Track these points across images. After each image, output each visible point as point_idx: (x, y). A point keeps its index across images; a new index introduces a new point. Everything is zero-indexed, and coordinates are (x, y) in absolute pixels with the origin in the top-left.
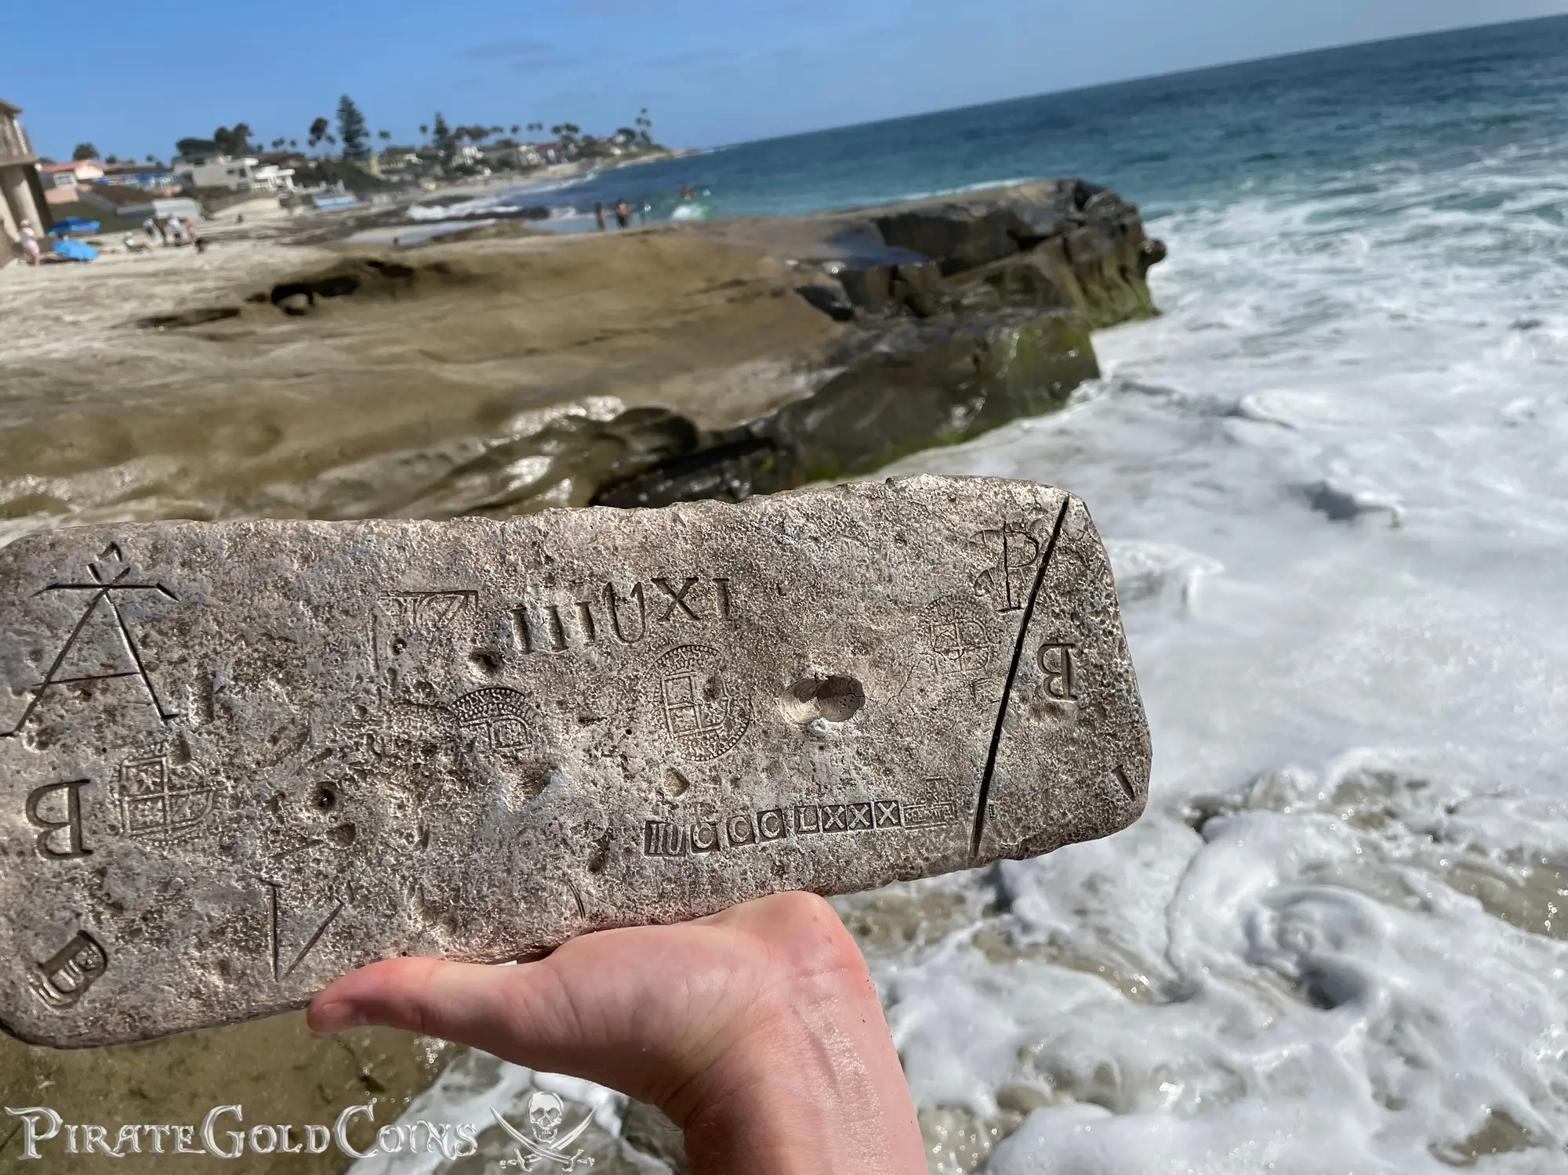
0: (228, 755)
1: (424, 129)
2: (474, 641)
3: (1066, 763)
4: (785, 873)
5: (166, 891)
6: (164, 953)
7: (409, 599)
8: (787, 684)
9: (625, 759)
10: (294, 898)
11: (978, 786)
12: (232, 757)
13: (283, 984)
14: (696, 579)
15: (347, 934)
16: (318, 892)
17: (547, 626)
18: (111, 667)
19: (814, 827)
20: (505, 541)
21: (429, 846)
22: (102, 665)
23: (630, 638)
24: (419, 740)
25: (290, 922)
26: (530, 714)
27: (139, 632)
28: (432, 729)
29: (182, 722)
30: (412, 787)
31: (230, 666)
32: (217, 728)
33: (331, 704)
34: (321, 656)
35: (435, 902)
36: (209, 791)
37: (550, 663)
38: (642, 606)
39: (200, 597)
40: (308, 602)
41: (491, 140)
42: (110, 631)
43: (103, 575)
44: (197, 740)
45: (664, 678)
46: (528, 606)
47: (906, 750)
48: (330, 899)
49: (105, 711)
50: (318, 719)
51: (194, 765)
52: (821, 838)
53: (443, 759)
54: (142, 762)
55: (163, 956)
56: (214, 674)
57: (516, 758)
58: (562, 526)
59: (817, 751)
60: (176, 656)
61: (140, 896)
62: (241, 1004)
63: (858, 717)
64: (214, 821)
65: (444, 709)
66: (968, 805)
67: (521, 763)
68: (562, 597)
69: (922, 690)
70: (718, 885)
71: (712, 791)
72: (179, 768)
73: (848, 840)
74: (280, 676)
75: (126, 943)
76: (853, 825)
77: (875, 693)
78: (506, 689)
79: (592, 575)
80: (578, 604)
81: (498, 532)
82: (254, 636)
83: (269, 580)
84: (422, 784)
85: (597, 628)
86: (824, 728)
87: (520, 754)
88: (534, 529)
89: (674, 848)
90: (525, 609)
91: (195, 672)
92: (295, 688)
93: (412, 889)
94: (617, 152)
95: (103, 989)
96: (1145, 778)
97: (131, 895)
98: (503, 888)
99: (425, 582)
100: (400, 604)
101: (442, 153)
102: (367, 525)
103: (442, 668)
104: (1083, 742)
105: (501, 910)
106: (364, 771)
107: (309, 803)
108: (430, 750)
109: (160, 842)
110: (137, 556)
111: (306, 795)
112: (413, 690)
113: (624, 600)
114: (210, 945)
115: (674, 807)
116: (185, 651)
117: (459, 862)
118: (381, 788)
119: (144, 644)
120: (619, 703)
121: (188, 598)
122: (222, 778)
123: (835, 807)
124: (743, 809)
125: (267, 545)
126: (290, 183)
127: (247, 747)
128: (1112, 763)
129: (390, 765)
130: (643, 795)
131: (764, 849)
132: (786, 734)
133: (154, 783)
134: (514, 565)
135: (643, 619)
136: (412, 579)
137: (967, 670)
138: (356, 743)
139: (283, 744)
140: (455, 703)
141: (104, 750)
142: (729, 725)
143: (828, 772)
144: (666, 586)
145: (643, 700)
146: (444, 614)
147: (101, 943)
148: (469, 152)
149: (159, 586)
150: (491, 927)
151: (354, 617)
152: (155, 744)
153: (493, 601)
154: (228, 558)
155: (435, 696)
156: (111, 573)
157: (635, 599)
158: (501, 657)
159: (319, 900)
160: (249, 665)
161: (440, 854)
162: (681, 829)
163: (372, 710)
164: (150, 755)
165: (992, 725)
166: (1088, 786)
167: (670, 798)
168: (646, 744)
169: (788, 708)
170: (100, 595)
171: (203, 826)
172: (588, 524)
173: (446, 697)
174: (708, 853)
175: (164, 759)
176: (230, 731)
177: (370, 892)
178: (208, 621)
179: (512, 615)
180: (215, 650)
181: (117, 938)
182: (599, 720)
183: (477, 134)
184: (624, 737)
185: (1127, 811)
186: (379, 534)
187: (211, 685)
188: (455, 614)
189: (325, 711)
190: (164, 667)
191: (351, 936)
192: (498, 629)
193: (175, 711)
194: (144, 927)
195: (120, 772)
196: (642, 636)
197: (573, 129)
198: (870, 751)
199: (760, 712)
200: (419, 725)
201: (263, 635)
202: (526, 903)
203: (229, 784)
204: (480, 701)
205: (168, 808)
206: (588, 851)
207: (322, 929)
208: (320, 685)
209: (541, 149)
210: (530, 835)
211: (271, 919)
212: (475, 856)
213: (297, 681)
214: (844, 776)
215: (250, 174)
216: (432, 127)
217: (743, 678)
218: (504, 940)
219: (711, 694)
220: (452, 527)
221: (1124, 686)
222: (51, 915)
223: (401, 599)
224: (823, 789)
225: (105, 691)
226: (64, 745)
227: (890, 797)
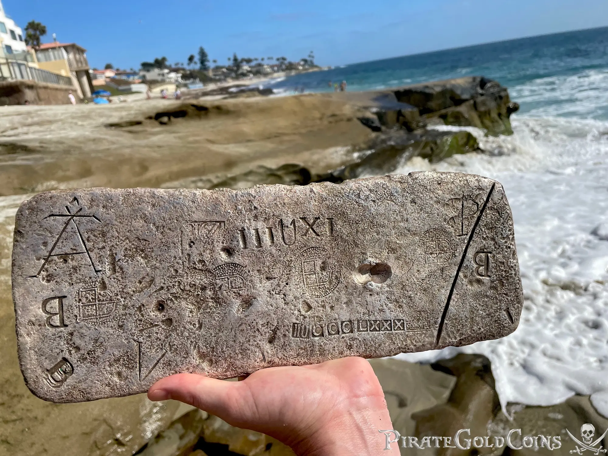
0: (121, 287)
1: (229, 59)
2: (223, 243)
3: (483, 306)
4: (351, 348)
5: (97, 343)
6: (95, 368)
7: (196, 224)
8: (357, 266)
9: (285, 296)
10: (148, 348)
11: (441, 315)
12: (123, 289)
13: (143, 383)
14: (319, 218)
15: (168, 364)
16: (157, 346)
17: (254, 237)
18: (75, 250)
19: (365, 329)
20: (237, 200)
21: (202, 329)
22: (71, 249)
23: (289, 244)
24: (199, 284)
25: (146, 358)
26: (246, 275)
27: (86, 235)
28: (205, 280)
29: (103, 273)
30: (196, 304)
31: (122, 250)
32: (117, 276)
33: (163, 268)
34: (159, 248)
35: (204, 352)
36: (114, 303)
37: (254, 254)
38: (295, 229)
39: (110, 221)
40: (154, 224)
41: (253, 63)
42: (74, 235)
43: (71, 211)
44: (109, 281)
45: (303, 261)
46: (246, 229)
47: (409, 297)
48: (162, 349)
49: (73, 268)
50: (159, 274)
51: (108, 292)
52: (369, 334)
53: (209, 293)
54: (88, 289)
55: (96, 369)
56: (116, 254)
57: (239, 294)
58: (261, 194)
59: (369, 296)
60: (101, 246)
61: (86, 345)
62: (126, 390)
63: (388, 282)
64: (116, 315)
65: (209, 272)
66: (436, 323)
67: (241, 296)
68: (261, 225)
69: (418, 271)
70: (322, 352)
71: (322, 311)
72: (102, 293)
73: (380, 335)
74: (143, 255)
75: (81, 363)
76: (383, 329)
77: (397, 271)
78: (236, 264)
79: (274, 215)
80: (267, 228)
81: (234, 196)
82: (132, 238)
83: (138, 215)
84: (200, 303)
85: (275, 239)
86: (372, 286)
87: (241, 292)
88: (249, 194)
89: (304, 335)
90: (245, 230)
91: (108, 253)
92: (149, 261)
93: (195, 347)
94: (301, 68)
95: (72, 381)
96: (519, 314)
97: (83, 344)
98: (232, 348)
99: (203, 217)
100: (193, 226)
101: (235, 68)
102: (179, 191)
103: (209, 254)
104: (492, 297)
105: (231, 357)
106: (176, 296)
107: (154, 309)
108: (204, 289)
109: (95, 323)
110: (84, 202)
111: (153, 306)
112: (197, 263)
113: (287, 227)
114: (114, 365)
115: (305, 317)
116: (104, 244)
117: (215, 336)
118: (183, 303)
119: (88, 241)
120: (283, 271)
121: (105, 221)
122: (119, 297)
123: (375, 321)
124: (335, 320)
125: (138, 199)
126: (180, 80)
127: (130, 285)
128: (504, 306)
129: (187, 294)
130: (292, 312)
131: (343, 337)
132: (355, 287)
133: (92, 298)
134: (241, 210)
135: (295, 235)
136: (198, 216)
137: (440, 263)
138: (173, 285)
139: (144, 284)
140: (214, 269)
141: (72, 284)
142: (330, 283)
143: (373, 306)
144: (306, 221)
145: (293, 270)
146: (211, 231)
147: (71, 362)
148: (246, 67)
149: (94, 216)
150: (227, 364)
151: (173, 231)
152: (93, 282)
153: (231, 226)
154: (122, 204)
155: (206, 266)
156: (74, 209)
157: (292, 226)
158: (234, 250)
159: (157, 349)
160: (130, 250)
161: (206, 333)
162: (307, 327)
163: (180, 271)
164: (91, 287)
165: (450, 288)
166: (492, 317)
167: (303, 313)
168: (294, 290)
169: (357, 276)
170: (70, 220)
171: (111, 317)
172: (273, 193)
173: (211, 267)
174: (319, 338)
175: (96, 289)
176: (122, 278)
177: (178, 347)
178: (114, 232)
179: (239, 232)
180: (116, 244)
181: (77, 361)
182: (274, 278)
183: (248, 61)
184: (285, 286)
185: (509, 328)
186: (184, 196)
187: (115, 258)
188: (215, 231)
189: (161, 271)
190: (96, 251)
191: (170, 365)
192: (233, 238)
193: (100, 269)
194: (88, 357)
195: (79, 293)
196: (294, 243)
197: (284, 59)
198: (393, 297)
199: (344, 277)
200: (199, 278)
201: (136, 238)
202: (241, 355)
203: (122, 300)
204: (225, 268)
205: (98, 309)
206: (268, 334)
207: (158, 361)
208: (159, 260)
209: (272, 67)
210: (244, 327)
211: (138, 356)
212: (221, 334)
213: (150, 258)
214: (381, 308)
215: (166, 76)
216: (232, 58)
217: (338, 262)
218: (232, 370)
219: (323, 269)
220: (215, 193)
221: (513, 272)
222: (52, 351)
223: (193, 224)
224: (370, 313)
225: (72, 260)
226: (57, 281)
227: (400, 318)
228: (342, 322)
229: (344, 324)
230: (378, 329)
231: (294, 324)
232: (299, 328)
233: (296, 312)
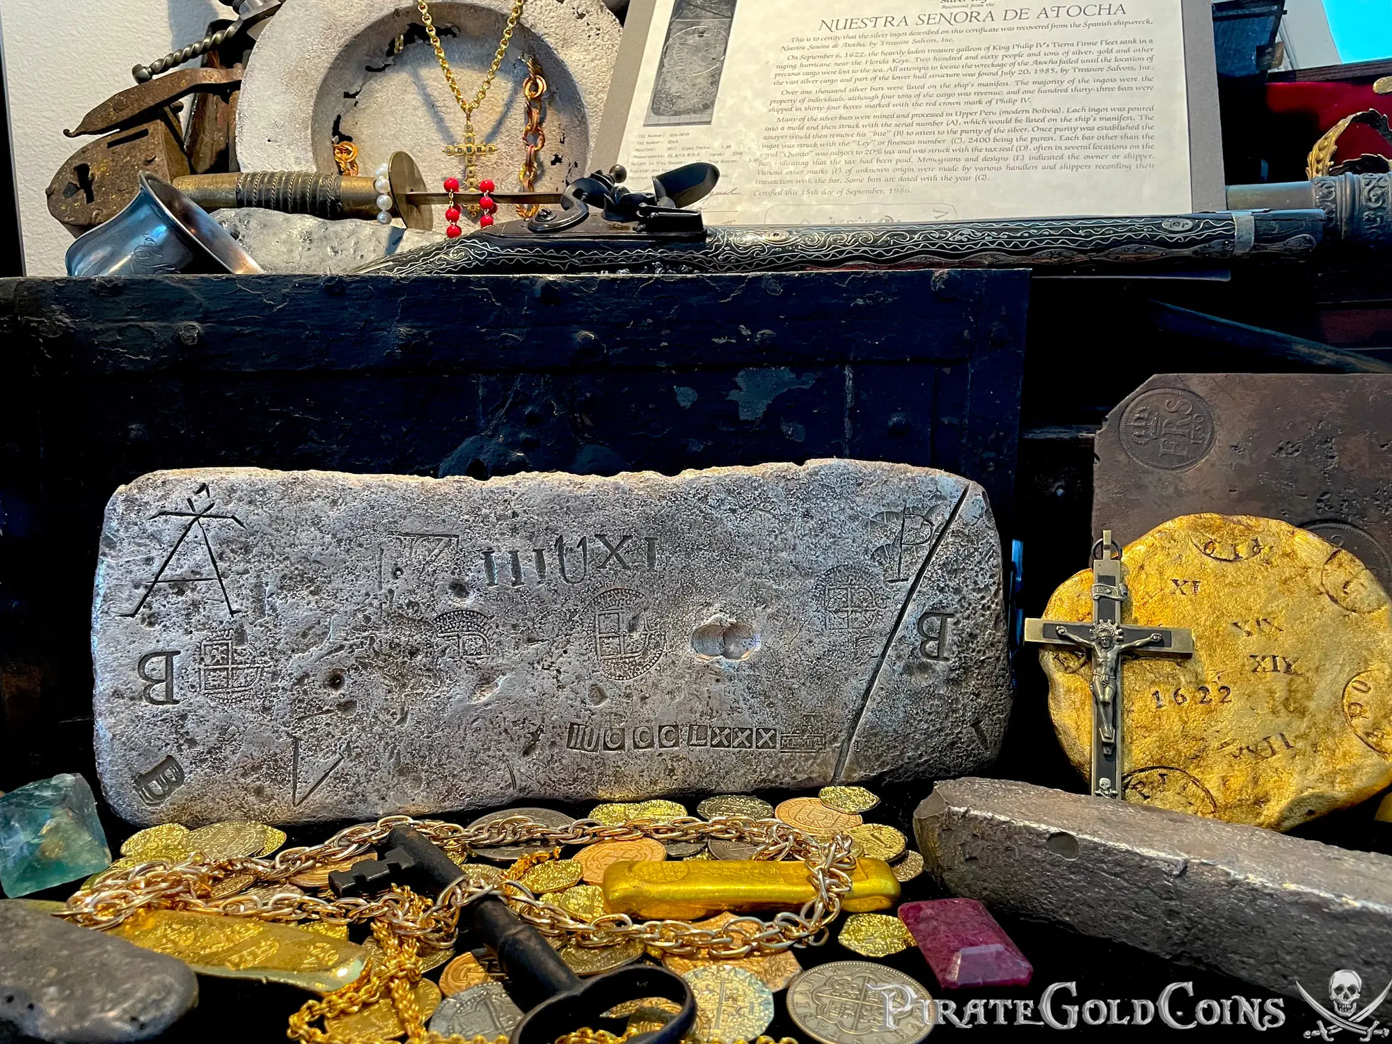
0: (273, 642)
2: (453, 573)
3: (930, 714)
4: (674, 775)
5: (225, 734)
7: (408, 538)
8: (696, 626)
9: (560, 673)
10: (310, 749)
11: (847, 725)
12: (275, 645)
13: (298, 809)
14: (631, 536)
15: (345, 779)
16: (327, 747)
17: (510, 566)
18: (198, 573)
19: (703, 742)
20: (484, 499)
21: (407, 723)
22: (192, 572)
23: (573, 580)
24: (407, 644)
25: (306, 767)
26: (491, 632)
27: (217, 550)
28: (418, 637)
29: (243, 616)
31: (278, 578)
32: (267, 622)
33: (346, 612)
34: (341, 577)
35: (408, 764)
36: (258, 667)
37: (509, 595)
38: (585, 555)
39: (261, 527)
40: (335, 535)
42: (199, 548)
43: (196, 507)
44: (252, 630)
45: (598, 612)
46: (496, 550)
47: (790, 689)
48: (335, 753)
49: (193, 604)
50: (336, 622)
51: (249, 648)
52: (708, 751)
53: (424, 660)
54: (215, 642)
56: (267, 584)
57: (477, 665)
60: (242, 569)
61: (207, 736)
62: (269, 818)
63: (753, 658)
65: (427, 623)
66: (837, 739)
67: (480, 669)
68: (523, 544)
69: (810, 642)
70: (621, 779)
71: (625, 705)
72: (240, 649)
73: (730, 754)
74: (313, 589)
75: (197, 767)
77: (771, 640)
78: (474, 612)
79: (548, 528)
80: (534, 550)
81: (479, 490)
82: (296, 558)
83: (309, 518)
84: (407, 677)
85: (548, 570)
86: (722, 665)
87: (479, 662)
88: (506, 489)
89: (589, 746)
90: (494, 551)
91: (255, 581)
93: (392, 752)
95: (180, 797)
97: (202, 735)
100: (401, 542)
103: (428, 592)
106: (366, 663)
107: (326, 682)
108: (415, 652)
109: (224, 700)
110: (220, 494)
111: (324, 677)
112: (405, 607)
113: (571, 549)
114: (252, 775)
115: (593, 714)
116: (248, 566)
118: (378, 675)
119: (221, 558)
120: (560, 629)
121: (252, 527)
122: (268, 659)
123: (722, 729)
124: (648, 721)
125: (309, 491)
127: (287, 638)
128: (972, 718)
129: (385, 660)
130: (570, 702)
132: (691, 666)
133: (223, 658)
134: (489, 517)
135: (585, 565)
136: (412, 523)
137: (853, 630)
138: (362, 643)
139: (311, 638)
140: (435, 619)
141: (191, 632)
142: (646, 654)
143: (720, 700)
144: (606, 540)
145: (579, 628)
146: (433, 551)
147: (180, 765)
149: (233, 517)
150: (446, 787)
151: (367, 549)
152: (224, 630)
153: (469, 544)
154: (283, 498)
155: (421, 613)
156: (201, 505)
157: (580, 550)
158: (472, 587)
159: (327, 753)
161: (414, 729)
162: (597, 731)
163: (375, 619)
164: (221, 638)
165: (868, 677)
166: (947, 734)
167: (591, 705)
168: (578, 663)
169: (696, 645)
170: (193, 521)
171: (253, 692)
172: (548, 488)
173: (429, 614)
174: (616, 752)
175: (230, 642)
176: (275, 626)
177: (363, 752)
178: (265, 545)
179: (483, 556)
180: (268, 567)
181: (191, 764)
182: (543, 641)
184: (561, 656)
185: (979, 759)
187: (265, 592)
188: (441, 551)
189: (341, 617)
190: (234, 576)
191: (347, 781)
192: (472, 566)
193: (239, 608)
194: (209, 758)
195: (200, 648)
196: (583, 579)
198: (759, 687)
199: (672, 646)
200: (408, 632)
201: (303, 558)
203: (272, 664)
204: (454, 619)
205: (230, 677)
206: (523, 740)
207: (327, 774)
208: (339, 597)
210: (481, 723)
211: (294, 763)
214: (735, 705)
217: (662, 617)
219: (634, 628)
222: (150, 743)
223: (402, 538)
224: (714, 714)
225: (193, 590)
226: (165, 626)
227: (770, 726)
228: (661, 728)
229: (664, 731)
230: (726, 743)
231: (572, 724)
232: (581, 733)
233: (578, 703)
